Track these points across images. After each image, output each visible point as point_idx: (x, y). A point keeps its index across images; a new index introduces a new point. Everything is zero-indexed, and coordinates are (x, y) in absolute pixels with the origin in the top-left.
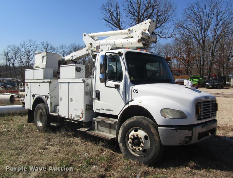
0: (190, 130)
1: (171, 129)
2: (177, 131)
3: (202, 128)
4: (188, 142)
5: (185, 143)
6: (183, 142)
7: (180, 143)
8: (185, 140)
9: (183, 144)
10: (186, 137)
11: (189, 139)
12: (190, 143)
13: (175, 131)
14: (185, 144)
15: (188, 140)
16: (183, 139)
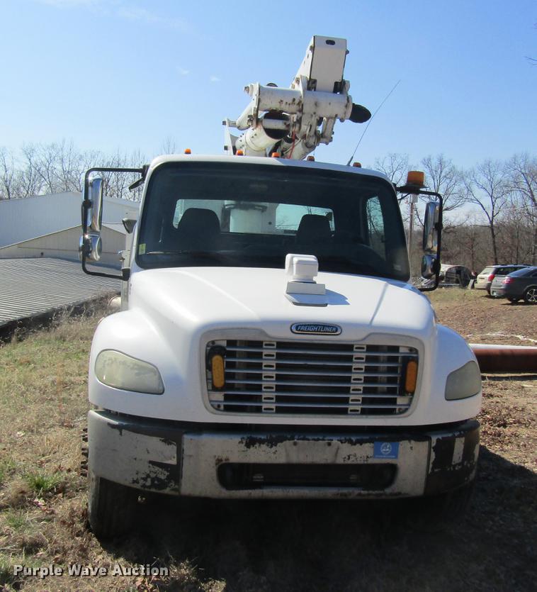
0: (167, 441)
1: (109, 424)
2: (121, 434)
3: (248, 446)
4: (162, 484)
5: (153, 485)
6: (145, 479)
7: (134, 482)
8: (153, 475)
9: (144, 486)
10: (153, 463)
11: (167, 474)
12: (177, 490)
13: (117, 432)
14: (153, 490)
15: (163, 477)
16: (145, 469)
